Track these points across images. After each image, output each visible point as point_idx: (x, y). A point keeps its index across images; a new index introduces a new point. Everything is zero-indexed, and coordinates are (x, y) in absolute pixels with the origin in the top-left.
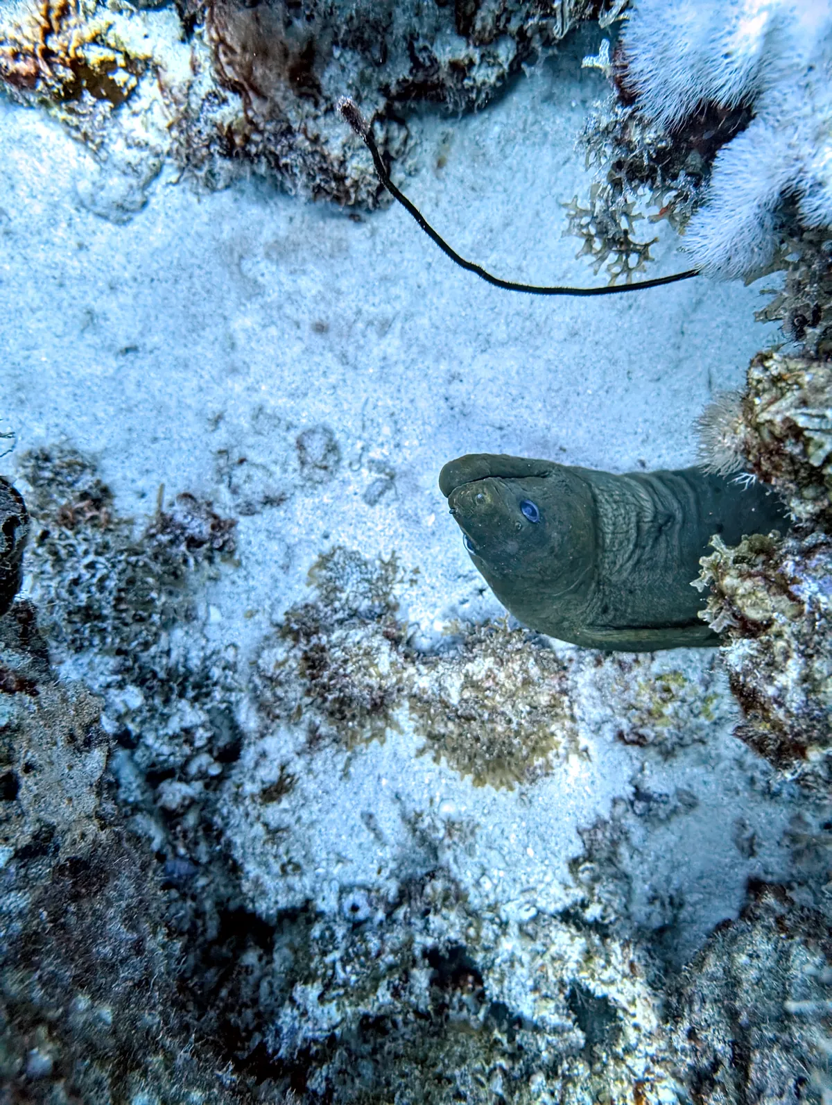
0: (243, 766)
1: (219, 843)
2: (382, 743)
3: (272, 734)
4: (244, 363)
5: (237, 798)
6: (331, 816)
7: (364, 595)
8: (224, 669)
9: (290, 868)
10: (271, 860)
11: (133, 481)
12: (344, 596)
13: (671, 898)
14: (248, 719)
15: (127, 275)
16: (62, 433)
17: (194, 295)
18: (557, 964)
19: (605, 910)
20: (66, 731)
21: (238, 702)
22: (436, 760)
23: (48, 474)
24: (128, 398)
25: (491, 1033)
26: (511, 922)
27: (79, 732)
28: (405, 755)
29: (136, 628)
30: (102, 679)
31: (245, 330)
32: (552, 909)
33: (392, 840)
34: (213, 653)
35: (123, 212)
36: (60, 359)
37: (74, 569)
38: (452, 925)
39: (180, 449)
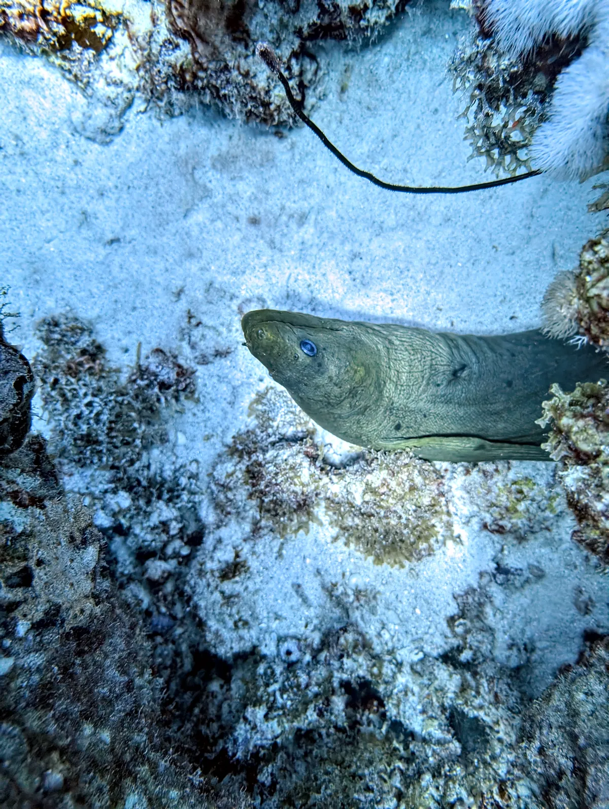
0: (205, 549)
1: (189, 606)
2: (307, 532)
3: (225, 526)
4: (198, 249)
5: (201, 573)
6: (270, 586)
7: (290, 423)
8: (189, 478)
9: (240, 624)
10: (227, 618)
11: (119, 340)
12: (275, 424)
13: (525, 645)
14: (208, 515)
15: (110, 184)
16: (67, 305)
17: (160, 198)
18: (439, 694)
19: (475, 654)
20: (68, 534)
21: (200, 502)
22: (347, 544)
23: (57, 336)
24: (114, 278)
25: (391, 743)
26: (405, 663)
27: (77, 534)
28: (323, 541)
29: (124, 449)
30: (101, 486)
31: (198, 225)
32: (435, 653)
33: (315, 603)
34: (181, 467)
35: (106, 135)
36: (63, 249)
37: (77, 407)
38: (360, 666)
39: (153, 315)
